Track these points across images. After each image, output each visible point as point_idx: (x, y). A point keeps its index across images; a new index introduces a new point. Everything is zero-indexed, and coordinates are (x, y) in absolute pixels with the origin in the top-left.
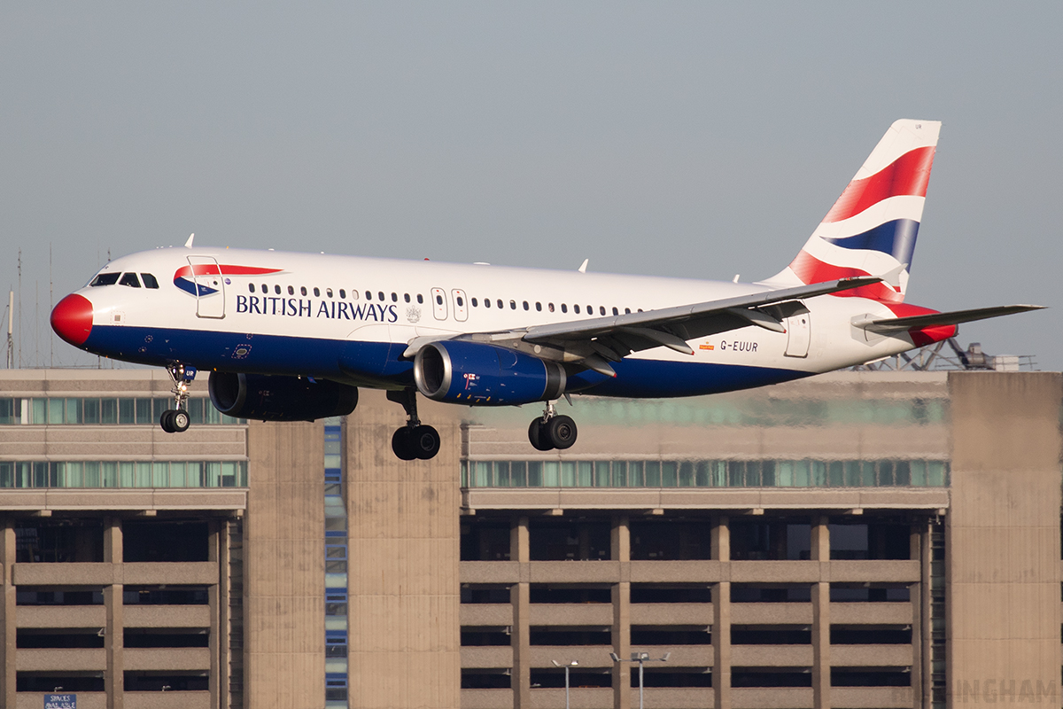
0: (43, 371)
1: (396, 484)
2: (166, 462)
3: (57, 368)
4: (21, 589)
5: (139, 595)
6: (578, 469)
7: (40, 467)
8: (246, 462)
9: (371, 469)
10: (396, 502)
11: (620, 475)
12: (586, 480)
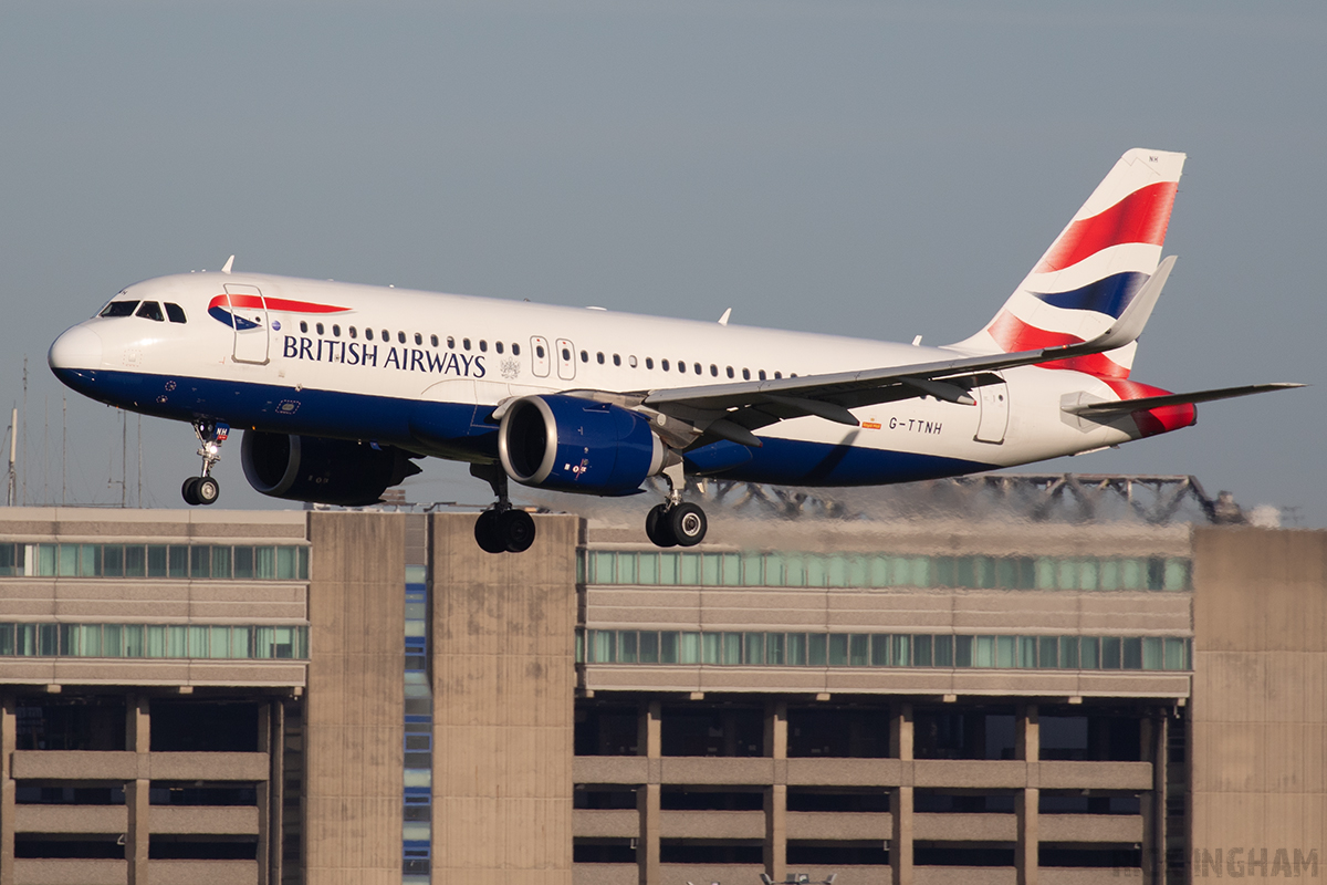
0: (52, 509)
1: (494, 658)
2: (205, 626)
3: (71, 506)
4: (21, 784)
5: (169, 793)
6: (723, 643)
7: (48, 629)
8: (307, 627)
9: (464, 639)
10: (494, 680)
11: (776, 650)
12: (733, 656)
